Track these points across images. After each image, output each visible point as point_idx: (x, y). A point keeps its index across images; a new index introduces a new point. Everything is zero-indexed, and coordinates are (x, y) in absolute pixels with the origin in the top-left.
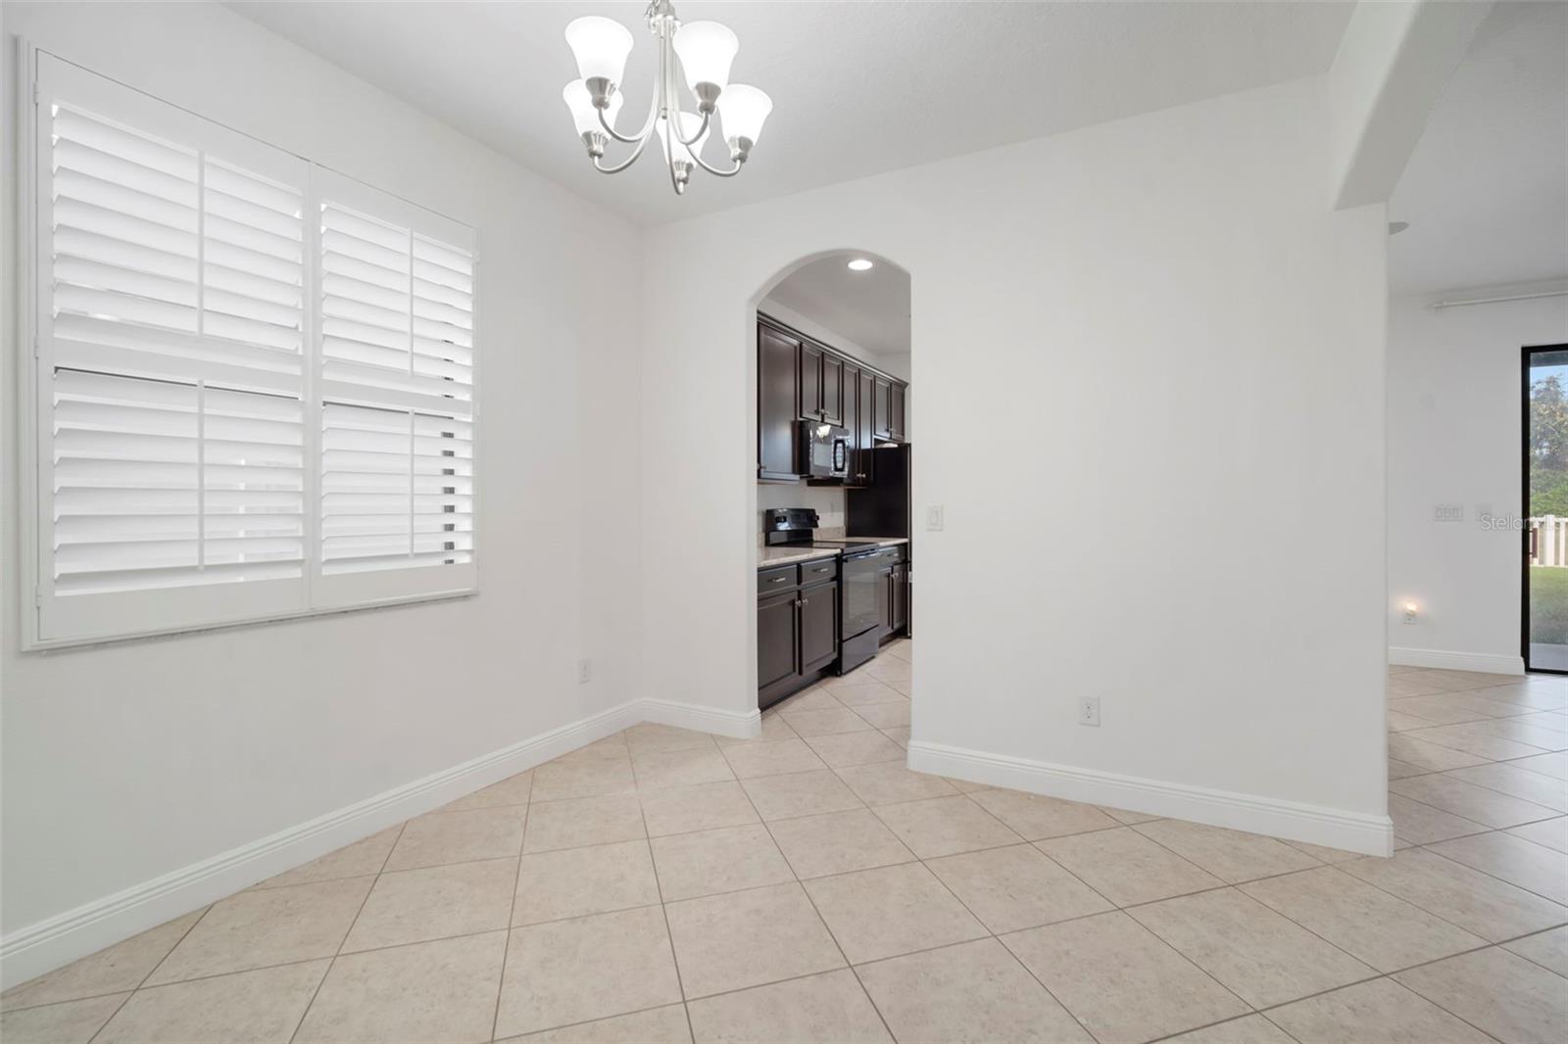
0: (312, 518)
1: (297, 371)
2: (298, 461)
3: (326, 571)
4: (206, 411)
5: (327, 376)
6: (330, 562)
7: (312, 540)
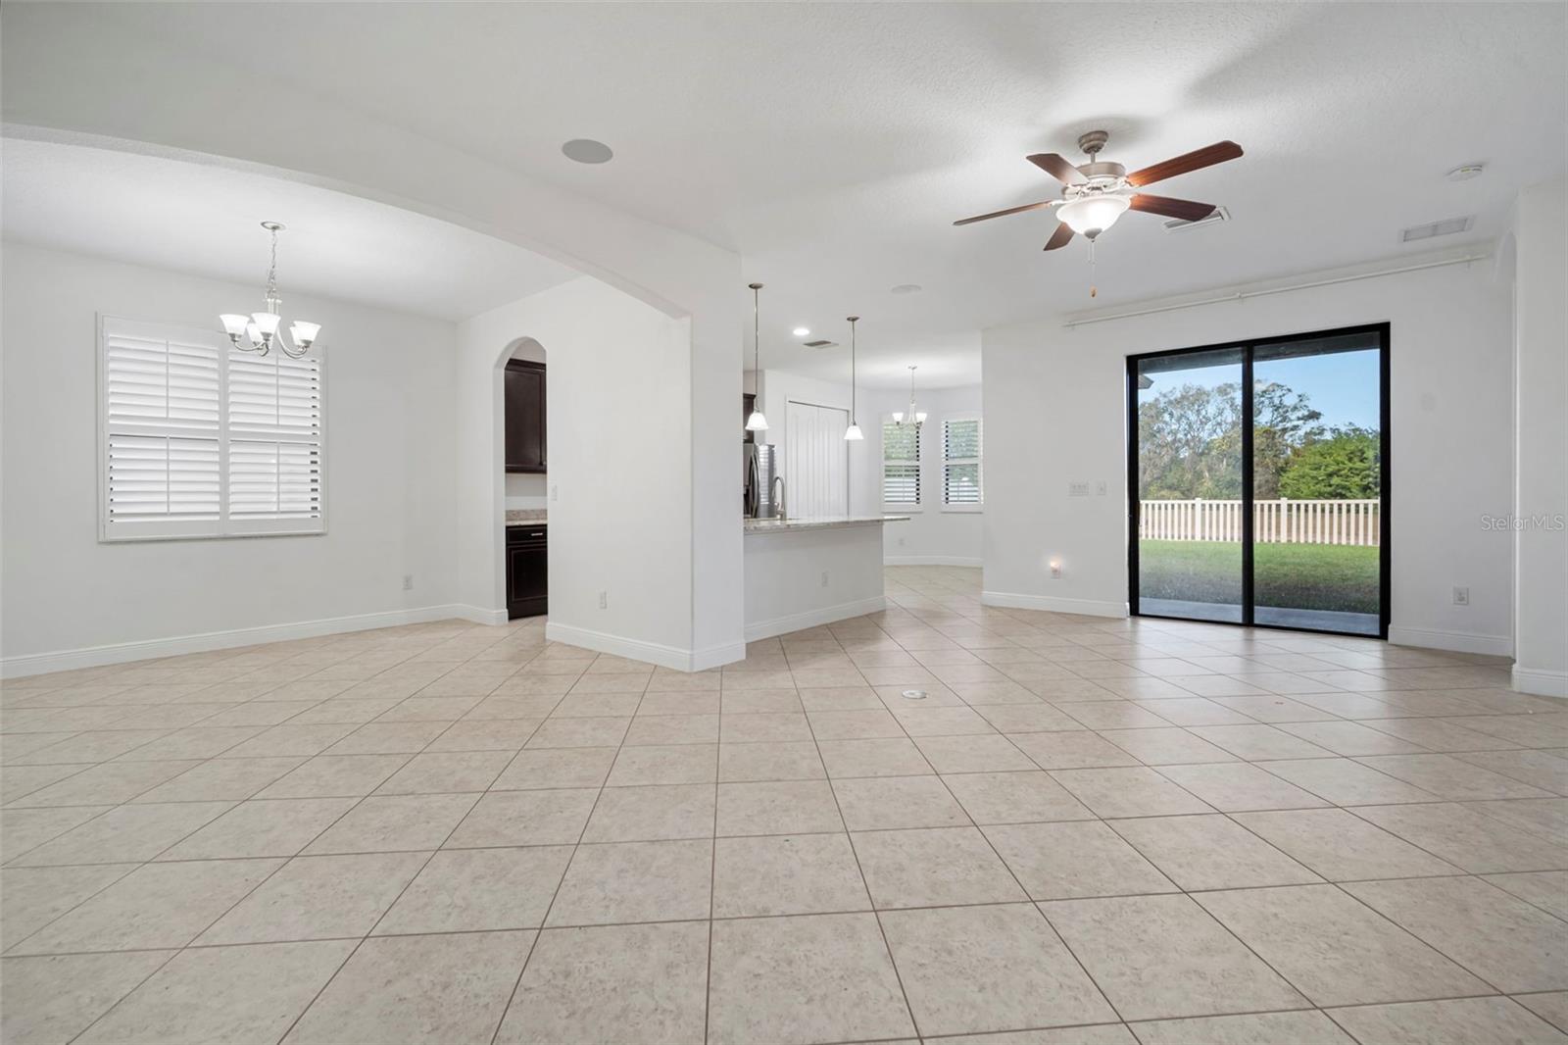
0: (224, 493)
1: (217, 428)
2: (217, 468)
3: (232, 517)
4: (170, 458)
5: (231, 429)
6: (233, 513)
7: (224, 503)
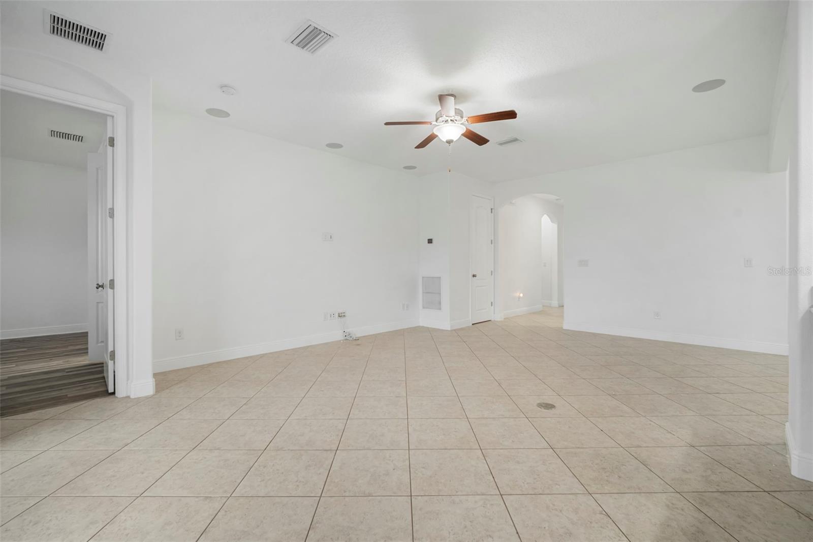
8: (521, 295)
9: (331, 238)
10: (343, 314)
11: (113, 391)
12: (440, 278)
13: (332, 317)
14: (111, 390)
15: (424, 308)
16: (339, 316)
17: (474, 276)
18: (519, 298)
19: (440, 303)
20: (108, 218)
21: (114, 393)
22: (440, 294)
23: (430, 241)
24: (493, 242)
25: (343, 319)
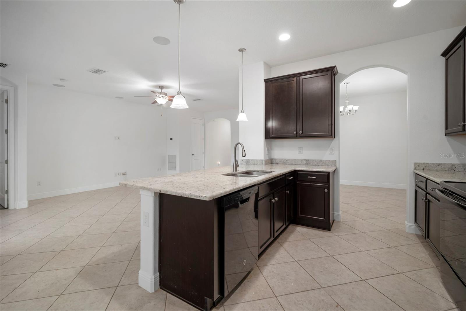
8: (220, 163)
9: (119, 138)
10: (125, 173)
11: (7, 207)
12: (175, 156)
13: (119, 175)
14: (6, 207)
15: (169, 170)
16: (123, 174)
17: (193, 155)
18: (219, 164)
19: (175, 167)
20: (5, 134)
21: (8, 208)
22: (175, 163)
23: (171, 139)
24: (204, 139)
25: (124, 176)
